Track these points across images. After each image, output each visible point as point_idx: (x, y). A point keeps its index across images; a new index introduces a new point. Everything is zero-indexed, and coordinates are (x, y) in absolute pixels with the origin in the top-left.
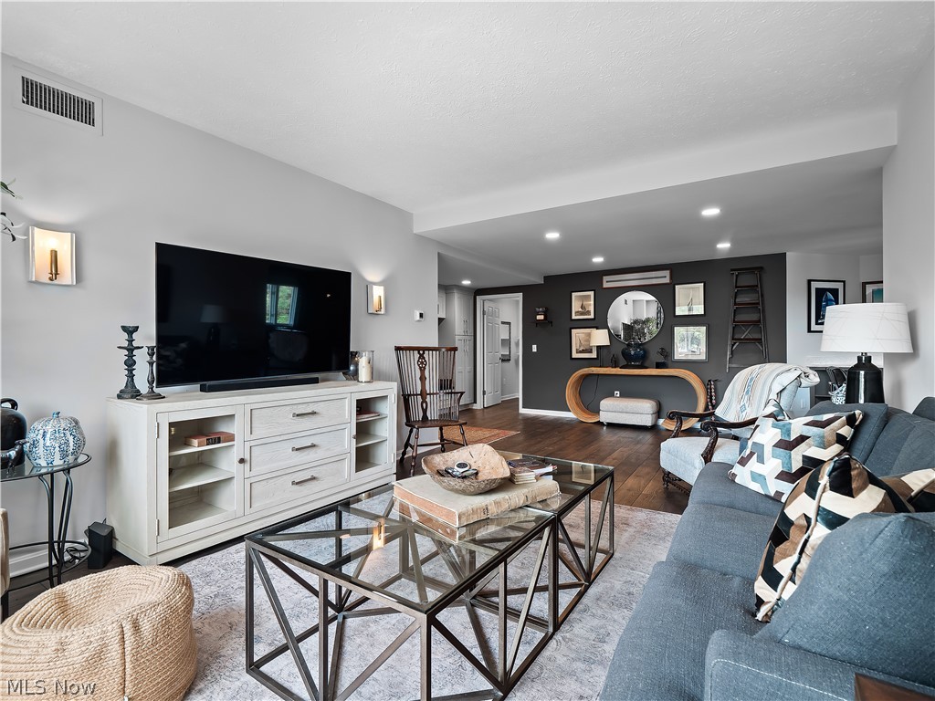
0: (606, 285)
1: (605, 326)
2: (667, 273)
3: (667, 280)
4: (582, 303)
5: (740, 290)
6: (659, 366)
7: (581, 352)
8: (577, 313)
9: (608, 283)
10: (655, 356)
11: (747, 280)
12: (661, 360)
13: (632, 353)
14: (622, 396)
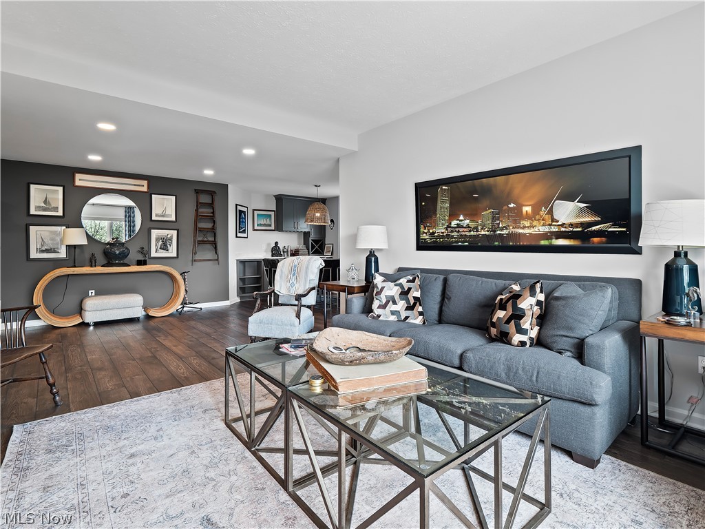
0: (78, 183)
1: (79, 225)
2: (145, 183)
3: (145, 189)
4: (45, 198)
5: (199, 205)
6: (140, 263)
7: (42, 251)
8: (38, 208)
9: (81, 180)
10: (134, 255)
11: (205, 199)
12: (141, 258)
13: (117, 252)
14: (96, 294)
